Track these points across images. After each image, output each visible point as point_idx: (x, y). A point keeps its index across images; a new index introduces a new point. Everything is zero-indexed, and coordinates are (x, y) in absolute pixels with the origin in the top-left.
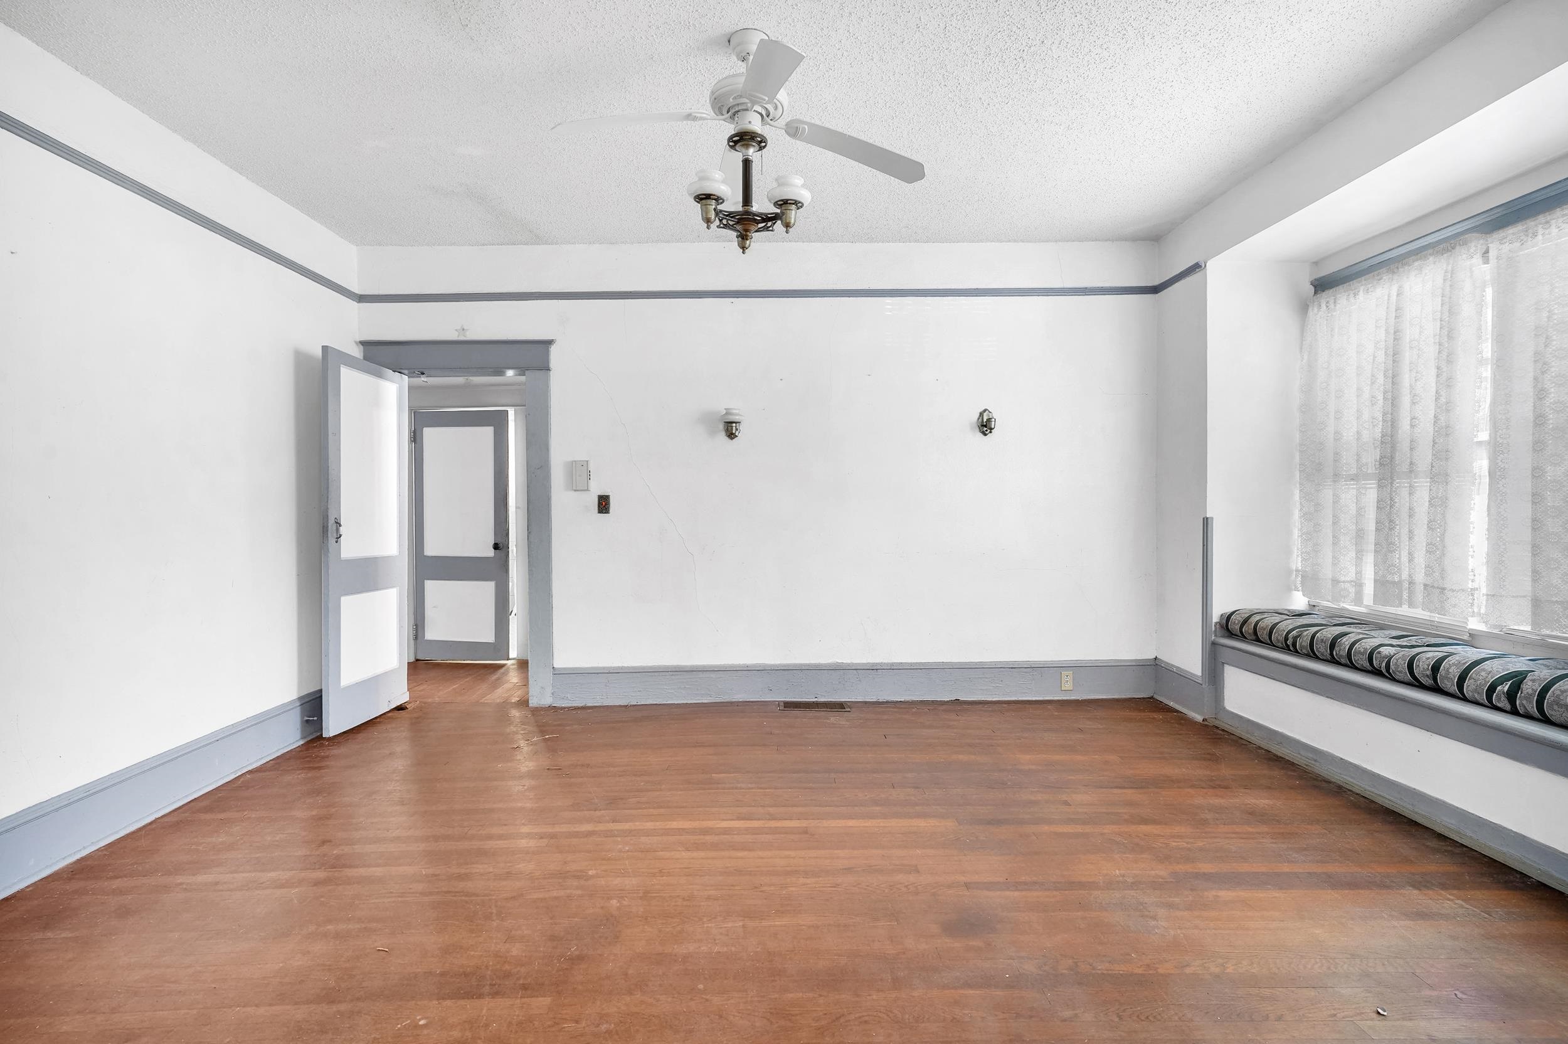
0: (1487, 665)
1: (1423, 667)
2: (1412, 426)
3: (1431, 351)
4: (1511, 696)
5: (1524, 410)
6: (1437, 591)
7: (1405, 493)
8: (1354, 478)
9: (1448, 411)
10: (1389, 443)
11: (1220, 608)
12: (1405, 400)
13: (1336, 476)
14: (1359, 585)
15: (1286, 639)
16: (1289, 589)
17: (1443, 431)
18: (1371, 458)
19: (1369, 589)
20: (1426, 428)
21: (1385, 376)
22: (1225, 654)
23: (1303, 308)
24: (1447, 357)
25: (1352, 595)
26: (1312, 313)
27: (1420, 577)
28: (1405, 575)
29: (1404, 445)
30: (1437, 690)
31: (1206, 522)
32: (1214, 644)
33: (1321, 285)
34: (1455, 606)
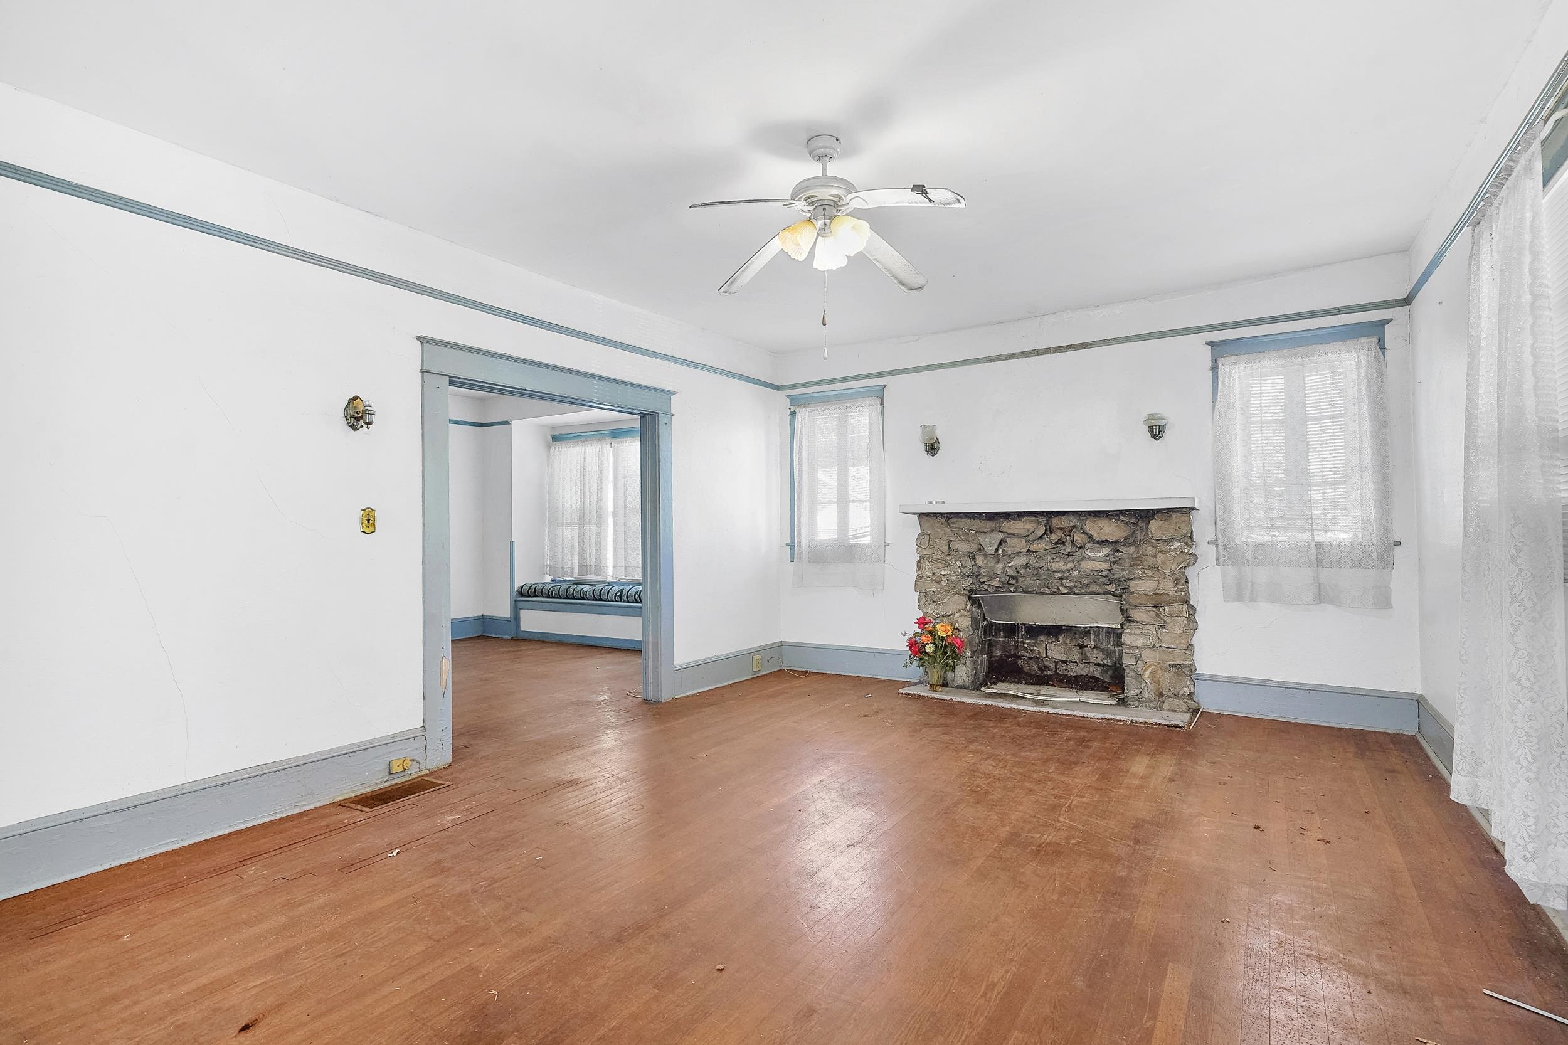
0: (614, 589)
1: (597, 593)
2: (590, 505)
3: (595, 477)
4: (620, 596)
5: (621, 503)
6: (599, 568)
7: (588, 530)
8: (570, 524)
9: (601, 500)
10: (582, 509)
11: (517, 585)
12: (587, 494)
13: (563, 524)
14: (572, 568)
15: (549, 592)
16: (544, 574)
17: (600, 508)
18: (576, 516)
19: (576, 570)
20: (594, 505)
21: (581, 483)
22: (520, 604)
23: (549, 447)
24: (600, 480)
25: (569, 574)
26: (552, 450)
27: (593, 563)
28: (588, 564)
29: (587, 512)
30: (601, 600)
31: (512, 543)
32: (515, 601)
33: (555, 438)
34: (604, 572)
